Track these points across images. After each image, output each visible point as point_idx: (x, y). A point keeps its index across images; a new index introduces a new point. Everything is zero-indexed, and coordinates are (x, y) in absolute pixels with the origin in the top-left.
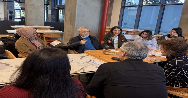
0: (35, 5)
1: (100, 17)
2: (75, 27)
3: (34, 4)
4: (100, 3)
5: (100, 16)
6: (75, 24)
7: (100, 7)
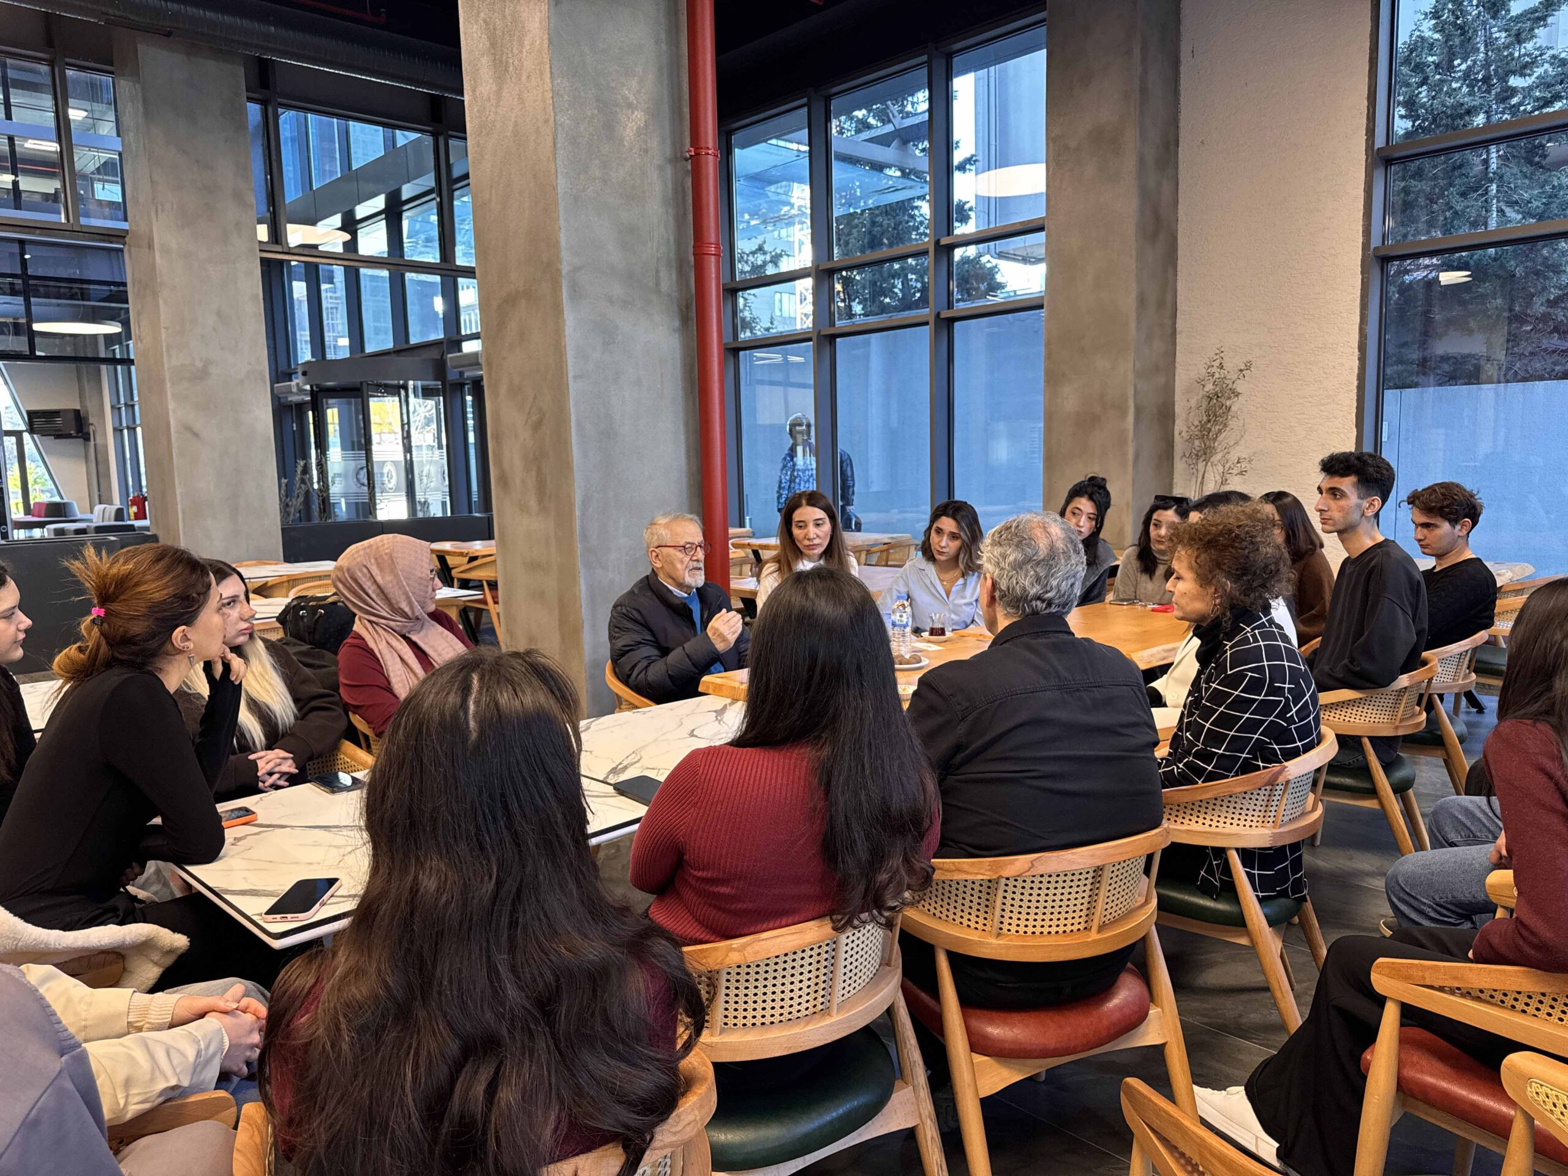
0: (213, 370)
1: (687, 432)
2: (577, 523)
3: (207, 363)
4: (677, 323)
5: (686, 424)
6: (571, 505)
7: (678, 355)
